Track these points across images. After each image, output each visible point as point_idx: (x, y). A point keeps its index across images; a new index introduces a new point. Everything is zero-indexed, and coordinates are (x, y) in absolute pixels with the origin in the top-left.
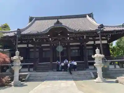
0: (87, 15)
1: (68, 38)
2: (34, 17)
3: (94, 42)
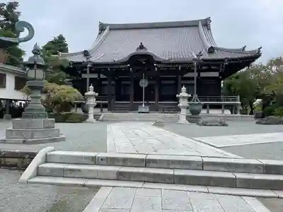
0: (200, 23)
1: (156, 69)
2: (107, 25)
3: (199, 75)
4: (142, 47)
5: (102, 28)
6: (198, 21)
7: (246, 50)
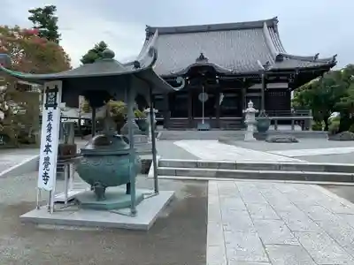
1: (218, 81)
4: (202, 58)
5: (150, 32)
6: (262, 22)
7: (320, 57)
